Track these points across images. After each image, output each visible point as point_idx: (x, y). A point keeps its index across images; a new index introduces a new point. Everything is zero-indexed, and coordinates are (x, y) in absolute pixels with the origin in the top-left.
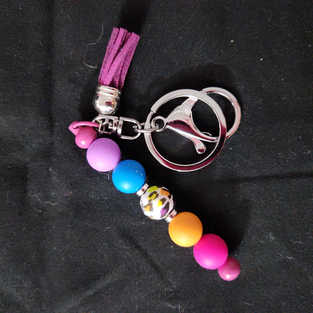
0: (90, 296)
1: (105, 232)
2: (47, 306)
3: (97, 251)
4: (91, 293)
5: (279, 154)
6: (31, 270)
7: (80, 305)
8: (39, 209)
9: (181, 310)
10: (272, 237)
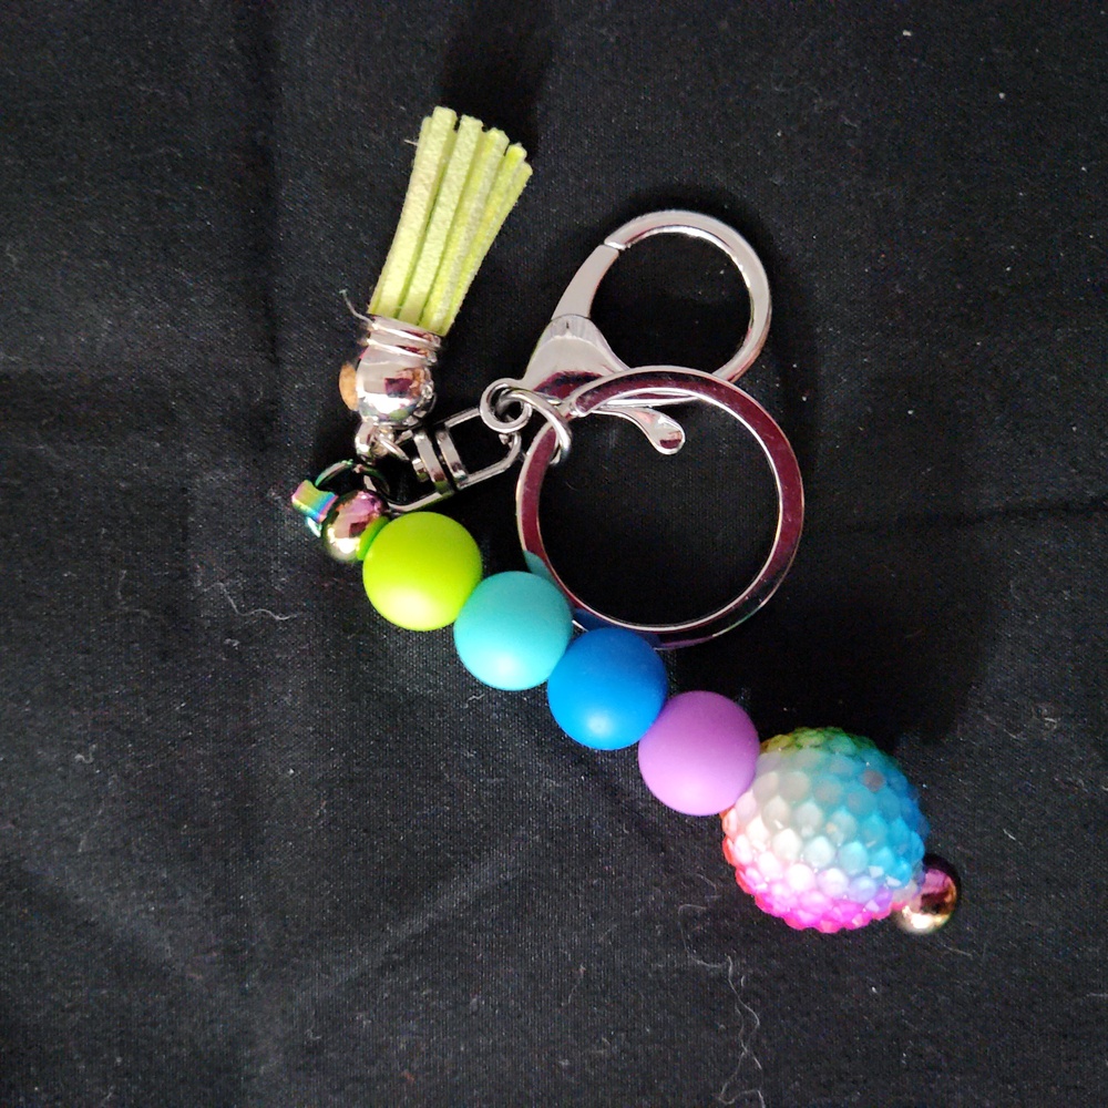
0: (416, 937)
1: (469, 710)
2: (264, 978)
3: (439, 777)
4: (418, 924)
5: (1074, 429)
6: (206, 849)
7: (381, 971)
8: (231, 635)
9: (736, 979)
10: (1051, 720)
